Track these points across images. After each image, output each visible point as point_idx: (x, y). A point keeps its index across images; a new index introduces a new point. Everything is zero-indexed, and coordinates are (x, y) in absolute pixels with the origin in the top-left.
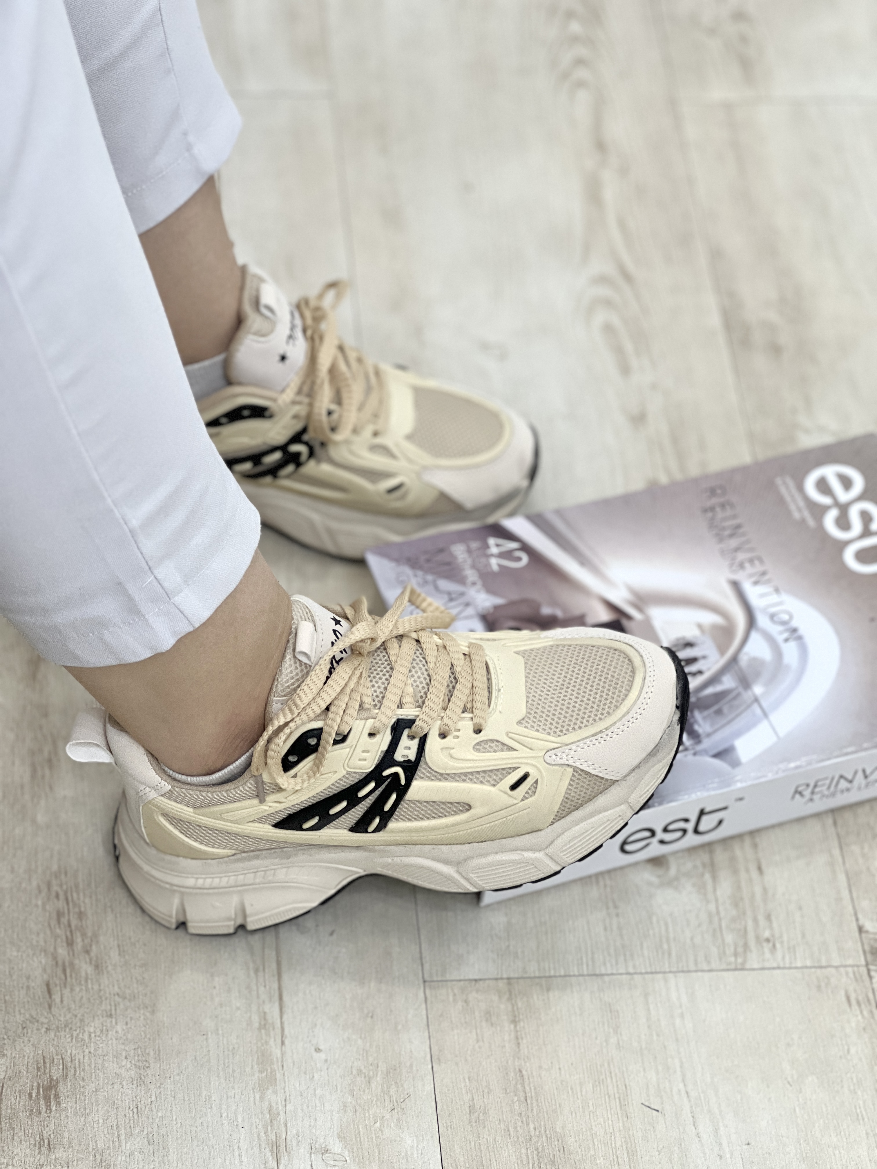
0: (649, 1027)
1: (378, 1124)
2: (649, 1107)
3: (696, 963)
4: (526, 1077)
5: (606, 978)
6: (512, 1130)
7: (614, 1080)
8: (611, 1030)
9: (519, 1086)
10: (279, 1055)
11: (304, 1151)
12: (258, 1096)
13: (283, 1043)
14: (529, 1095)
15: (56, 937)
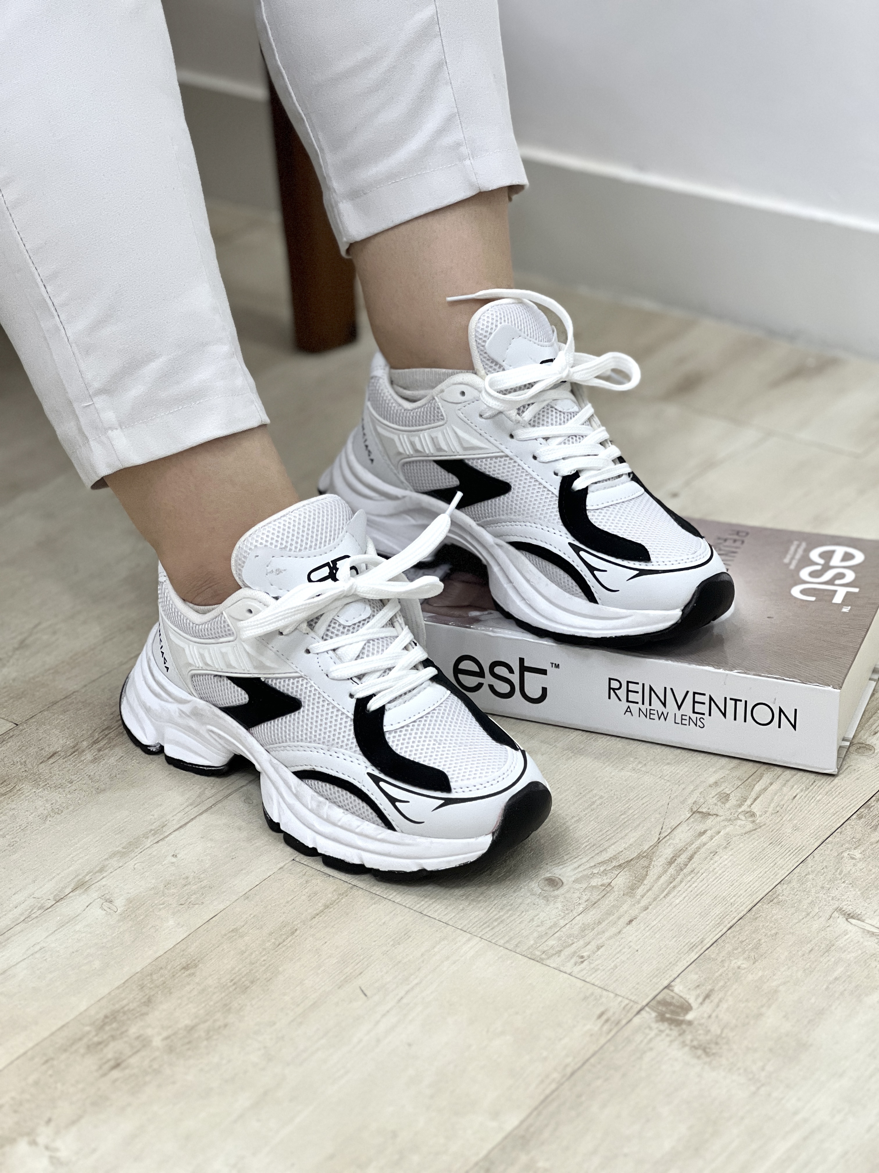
0: (422, 955)
1: (161, 906)
2: (362, 991)
3: (507, 942)
4: (295, 934)
5: (426, 918)
6: (247, 953)
7: (356, 967)
8: (391, 943)
9: (284, 937)
10: (146, 847)
11: (95, 895)
12: (106, 857)
13: (157, 842)
14: (285, 943)
15: (91, 735)
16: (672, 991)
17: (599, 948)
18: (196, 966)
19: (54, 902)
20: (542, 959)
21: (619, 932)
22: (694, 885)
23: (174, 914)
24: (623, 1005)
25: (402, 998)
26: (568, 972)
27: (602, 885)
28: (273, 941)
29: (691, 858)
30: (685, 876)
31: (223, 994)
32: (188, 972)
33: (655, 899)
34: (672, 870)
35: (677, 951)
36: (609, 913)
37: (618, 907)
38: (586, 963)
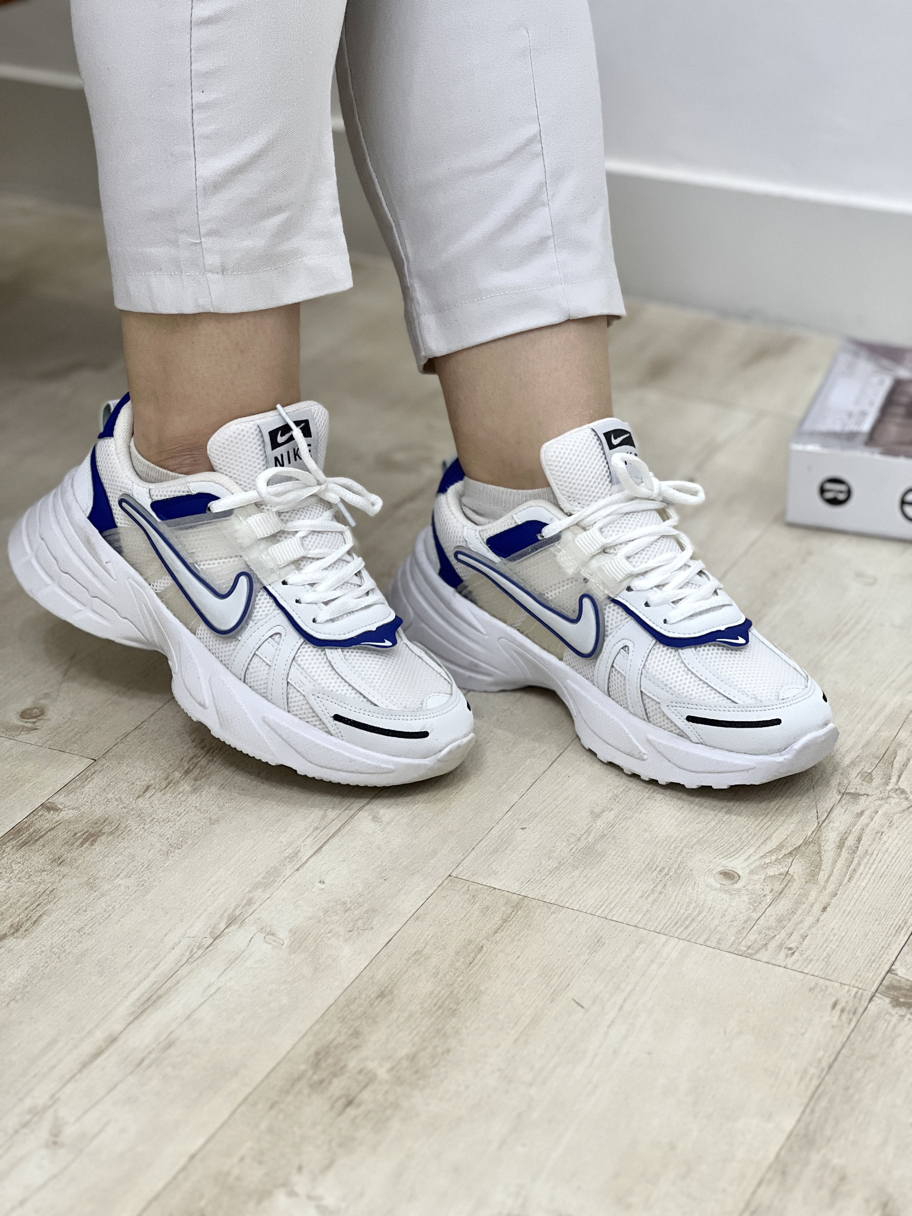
16: (896, 975)
17: (804, 937)
18: (391, 992)
19: (212, 940)
20: (751, 954)
21: (818, 920)
22: (874, 867)
23: (346, 941)
24: (853, 993)
25: (621, 1007)
26: (783, 964)
27: (780, 874)
28: (462, 960)
29: (859, 840)
30: (862, 858)
31: (432, 1020)
32: (385, 1000)
33: (840, 884)
34: (845, 854)
35: (884, 934)
36: (799, 902)
37: (806, 895)
38: (796, 954)
